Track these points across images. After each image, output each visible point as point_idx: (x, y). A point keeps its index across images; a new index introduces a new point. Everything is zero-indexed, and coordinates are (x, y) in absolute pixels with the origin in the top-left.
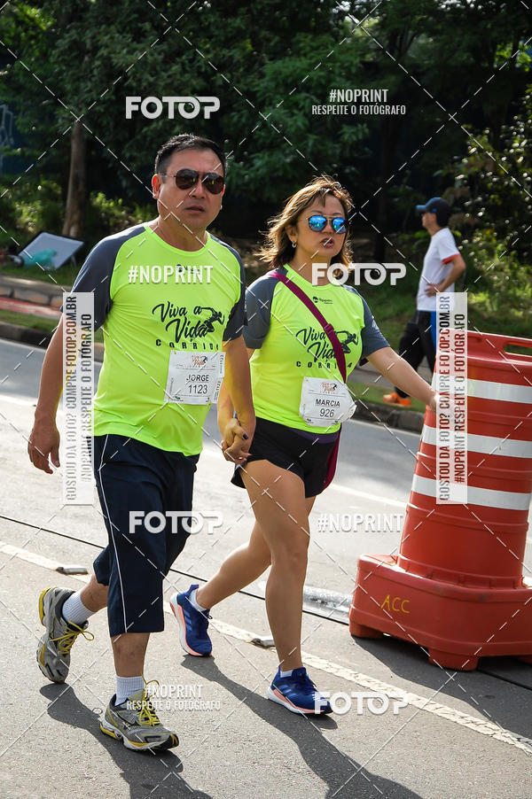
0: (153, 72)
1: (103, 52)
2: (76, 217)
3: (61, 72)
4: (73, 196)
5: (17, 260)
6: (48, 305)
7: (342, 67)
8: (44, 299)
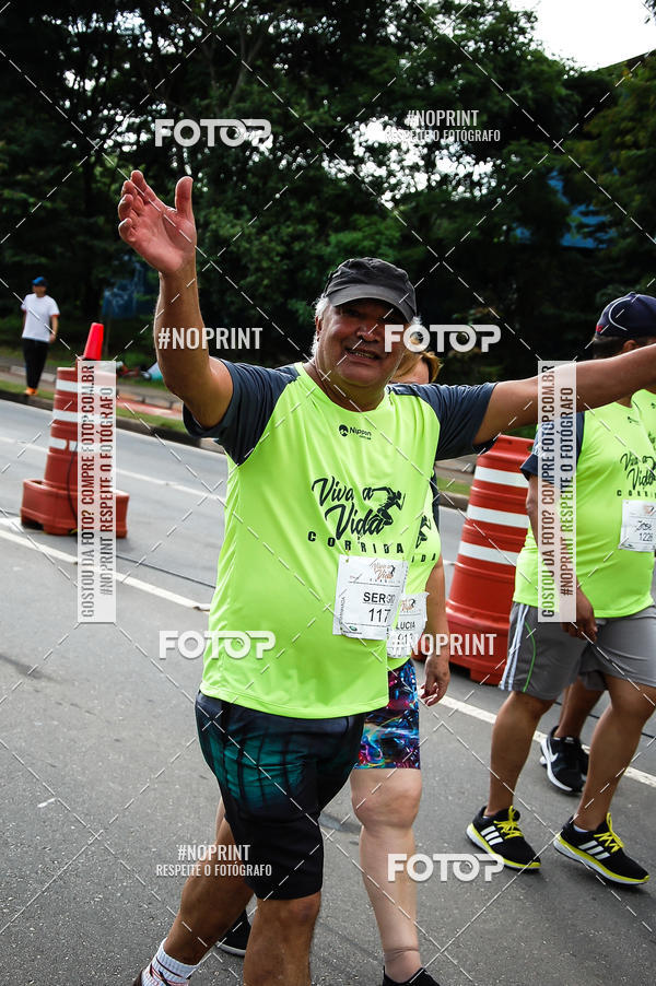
0: (249, 241)
1: (213, 226)
5: (147, 375)
6: (170, 408)
7: (387, 239)
8: (167, 404)
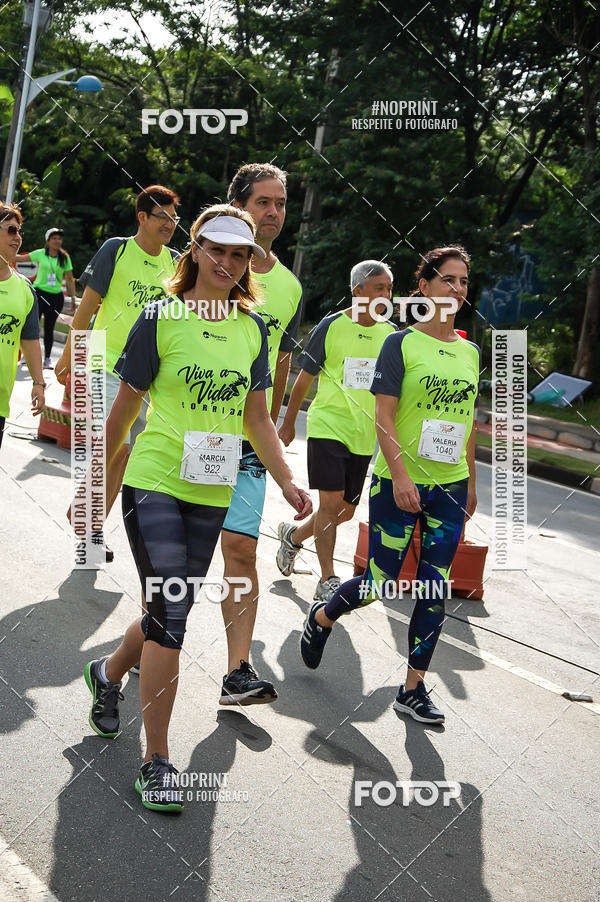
2: (586, 359)
3: (584, 226)
4: (585, 340)
6: (555, 440)
8: (551, 434)
